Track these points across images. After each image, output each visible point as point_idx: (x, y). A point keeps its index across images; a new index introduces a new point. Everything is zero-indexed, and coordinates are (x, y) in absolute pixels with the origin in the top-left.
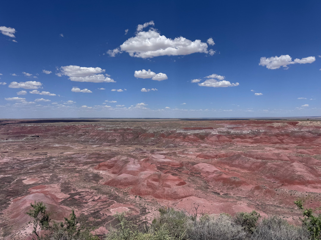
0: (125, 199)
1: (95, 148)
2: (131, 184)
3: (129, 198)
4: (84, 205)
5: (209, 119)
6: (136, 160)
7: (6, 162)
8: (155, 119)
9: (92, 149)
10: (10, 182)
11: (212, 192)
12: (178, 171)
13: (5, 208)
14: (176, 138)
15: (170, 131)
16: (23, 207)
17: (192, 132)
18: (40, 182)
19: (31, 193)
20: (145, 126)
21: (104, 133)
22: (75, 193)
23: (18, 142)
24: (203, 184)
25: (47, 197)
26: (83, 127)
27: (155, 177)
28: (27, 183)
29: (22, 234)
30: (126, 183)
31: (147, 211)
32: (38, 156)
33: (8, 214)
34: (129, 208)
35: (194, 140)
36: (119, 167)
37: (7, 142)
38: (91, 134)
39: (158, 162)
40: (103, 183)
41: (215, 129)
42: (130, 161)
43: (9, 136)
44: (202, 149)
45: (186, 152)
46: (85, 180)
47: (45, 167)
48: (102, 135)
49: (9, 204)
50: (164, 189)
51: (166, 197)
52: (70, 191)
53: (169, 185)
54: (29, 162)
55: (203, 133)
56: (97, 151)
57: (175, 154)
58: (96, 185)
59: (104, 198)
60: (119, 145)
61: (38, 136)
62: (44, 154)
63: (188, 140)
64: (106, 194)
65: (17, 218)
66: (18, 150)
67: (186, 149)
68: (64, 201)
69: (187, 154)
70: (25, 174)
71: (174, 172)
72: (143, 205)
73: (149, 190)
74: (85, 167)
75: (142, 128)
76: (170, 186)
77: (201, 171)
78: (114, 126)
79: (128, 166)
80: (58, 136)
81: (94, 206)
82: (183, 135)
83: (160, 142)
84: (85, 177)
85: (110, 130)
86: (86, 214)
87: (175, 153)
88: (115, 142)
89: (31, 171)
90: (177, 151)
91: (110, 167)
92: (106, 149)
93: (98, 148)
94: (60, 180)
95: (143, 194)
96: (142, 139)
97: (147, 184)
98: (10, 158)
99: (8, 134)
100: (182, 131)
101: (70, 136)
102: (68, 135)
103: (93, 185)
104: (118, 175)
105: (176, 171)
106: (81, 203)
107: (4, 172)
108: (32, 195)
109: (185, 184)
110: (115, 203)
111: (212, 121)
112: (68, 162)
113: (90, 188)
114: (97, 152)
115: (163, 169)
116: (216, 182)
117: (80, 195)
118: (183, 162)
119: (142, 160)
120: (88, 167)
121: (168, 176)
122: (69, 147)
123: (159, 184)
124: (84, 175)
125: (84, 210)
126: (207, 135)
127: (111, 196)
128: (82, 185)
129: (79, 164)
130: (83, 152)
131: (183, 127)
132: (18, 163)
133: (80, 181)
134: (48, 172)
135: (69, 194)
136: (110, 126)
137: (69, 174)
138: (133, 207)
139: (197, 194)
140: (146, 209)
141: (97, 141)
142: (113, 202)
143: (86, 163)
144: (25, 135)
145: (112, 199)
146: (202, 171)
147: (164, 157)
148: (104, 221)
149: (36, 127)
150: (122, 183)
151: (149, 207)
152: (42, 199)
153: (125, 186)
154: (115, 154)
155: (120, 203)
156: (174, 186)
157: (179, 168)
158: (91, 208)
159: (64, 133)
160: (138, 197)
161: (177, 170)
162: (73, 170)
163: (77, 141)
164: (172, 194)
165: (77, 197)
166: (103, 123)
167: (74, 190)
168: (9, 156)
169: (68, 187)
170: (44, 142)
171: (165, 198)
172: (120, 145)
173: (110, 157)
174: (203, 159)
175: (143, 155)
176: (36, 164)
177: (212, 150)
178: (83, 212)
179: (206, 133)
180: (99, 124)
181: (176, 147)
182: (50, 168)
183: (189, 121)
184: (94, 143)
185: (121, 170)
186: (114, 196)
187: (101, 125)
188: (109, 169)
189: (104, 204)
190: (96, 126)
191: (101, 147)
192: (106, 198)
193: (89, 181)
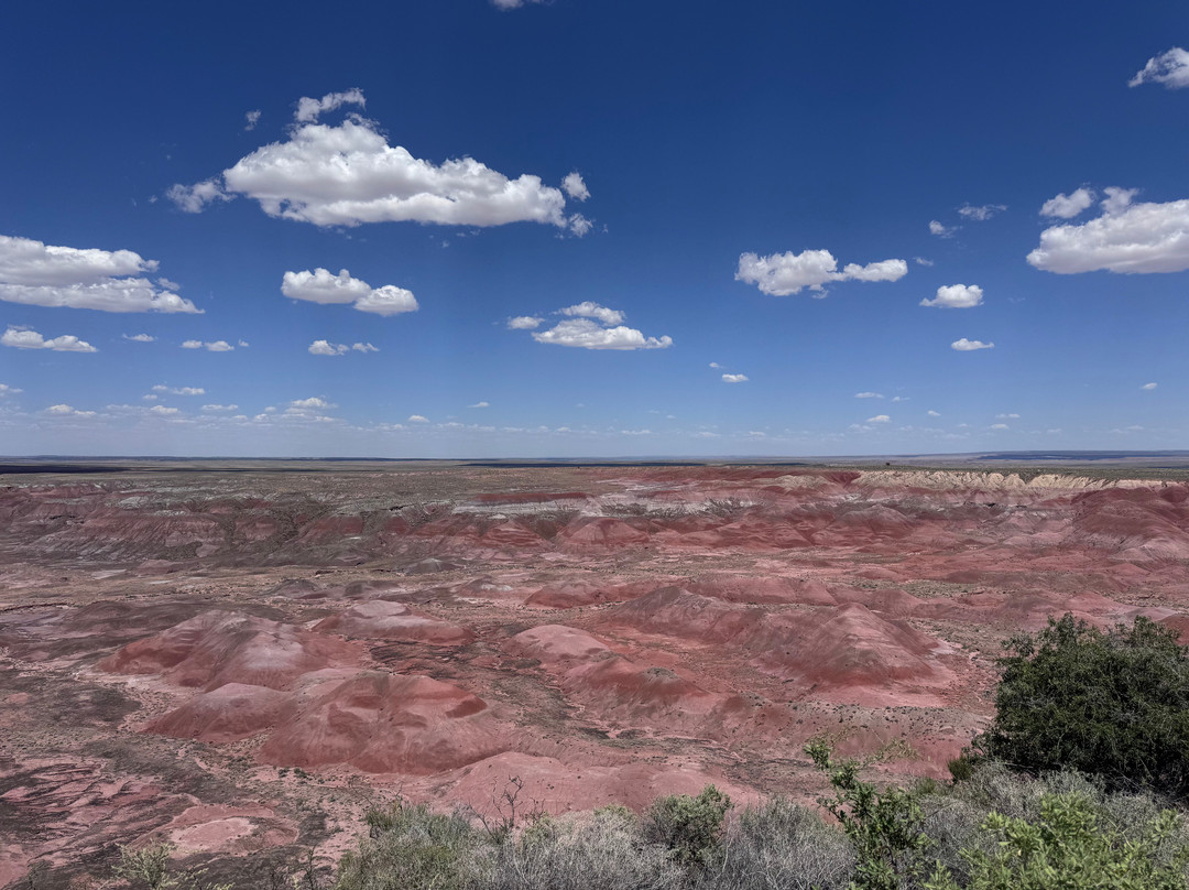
0: (238, 786)
1: (104, 582)
2: (264, 722)
3: (253, 779)
4: (51, 825)
5: (570, 462)
6: (285, 625)
8: (365, 463)
9: (90, 588)
11: (581, 729)
12: (457, 659)
14: (452, 533)
15: (428, 508)
17: (512, 512)
20: (326, 488)
21: (146, 518)
22: (8, 778)
24: (548, 703)
26: (50, 496)
27: (359, 692)
30: (242, 722)
31: (330, 825)
34: (254, 821)
35: (518, 541)
36: (210, 659)
38: (89, 523)
39: (376, 631)
40: (142, 726)
41: (593, 496)
42: (257, 633)
44: (548, 571)
45: (488, 587)
46: (57, 718)
48: (135, 527)
50: (399, 735)
51: (408, 765)
53: (419, 717)
55: (549, 513)
56: (117, 593)
57: (444, 594)
58: (107, 736)
59: (143, 788)
60: (213, 568)
63: (495, 542)
64: (156, 769)
67: (489, 573)
69: (493, 594)
71: (442, 666)
72: (312, 803)
73: (340, 742)
74: (60, 663)
75: (314, 497)
76: (424, 719)
77: (541, 652)
78: (191, 489)
79: (250, 651)
81: (98, 826)
82: (479, 523)
83: (386, 550)
84: (56, 706)
85: (174, 507)
86: (59, 863)
87: (446, 590)
88: (195, 555)
90: (453, 586)
91: (171, 659)
92: (154, 584)
93: (118, 582)
95: (312, 759)
96: (310, 540)
97: (330, 718)
100: (472, 508)
103: (95, 738)
104: (208, 691)
105: (446, 662)
106: (34, 817)
109: (482, 709)
110: (191, 805)
111: (582, 469)
113: (83, 750)
114: (113, 599)
115: (398, 656)
116: (593, 693)
117: (33, 783)
118: (474, 627)
119: (311, 625)
120: (73, 662)
121: (413, 683)
123: (380, 717)
124: (55, 698)
125: (49, 845)
126: (566, 520)
127: (175, 777)
128: (45, 742)
129: (33, 650)
130: (51, 601)
131: (476, 491)
133: (33, 725)
136: (176, 490)
138: (273, 817)
139: (526, 743)
140: (326, 820)
141: (116, 553)
142: (185, 800)
143: (63, 649)
145: (179, 792)
146: (547, 654)
147: (403, 610)
150: (225, 722)
151: (338, 807)
153: (236, 733)
154: (192, 606)
155: (215, 805)
156: (438, 720)
157: (462, 649)
158: (81, 837)
160: (291, 775)
161: (451, 656)
163: (22, 556)
164: (431, 749)
165: (17, 793)
166: (143, 477)
167: (5, 763)
171: (403, 769)
172: (218, 566)
173: (172, 620)
174: (550, 608)
175: (314, 607)
177: (583, 576)
178: (47, 858)
179: (560, 513)
180: (122, 481)
181: (450, 567)
183: (500, 470)
184: (100, 562)
185: (221, 670)
186: (187, 777)
187: (134, 487)
188: (166, 666)
189: (144, 814)
190: (109, 491)
191: (132, 579)
192: (152, 786)
193: (78, 723)
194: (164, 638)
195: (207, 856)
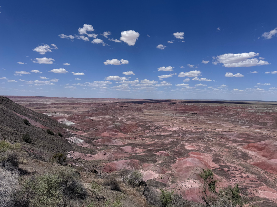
1: (244, 129)
4: (232, 178)
7: (174, 130)
9: (241, 129)
10: (176, 145)
13: (173, 163)
16: (185, 166)
18: (197, 150)
19: (190, 156)
21: (254, 115)
22: (224, 166)
23: (182, 117)
25: (202, 163)
26: (233, 109)
28: (188, 149)
29: (183, 185)
32: (195, 129)
33: (175, 168)
36: (270, 151)
37: (176, 116)
38: (241, 115)
40: (252, 163)
43: (177, 112)
46: (234, 156)
47: (200, 139)
48: (252, 117)
49: (176, 161)
52: (220, 163)
54: (190, 133)
56: (247, 131)
58: (244, 163)
60: (271, 129)
61: (196, 114)
62: (200, 128)
64: (255, 174)
65: (180, 173)
66: (182, 123)
68: (215, 169)
70: (187, 141)
74: (235, 145)
78: (266, 109)
80: (212, 115)
81: (242, 182)
84: (234, 153)
85: (261, 113)
86: (233, 187)
88: (267, 125)
89: (191, 140)
91: (260, 149)
92: (256, 131)
93: (247, 129)
94: (212, 151)
98: (177, 127)
99: (176, 110)
101: (222, 115)
102: (220, 114)
103: (242, 163)
104: (269, 159)
106: (229, 175)
107: (173, 137)
108: (191, 158)
110: (264, 186)
112: (219, 137)
113: (239, 165)
114: (246, 133)
117: (229, 168)
120: (237, 145)
122: (221, 125)
124: (233, 152)
125: (232, 182)
127: (260, 177)
128: (231, 160)
129: (229, 141)
130: (233, 131)
132: (182, 132)
133: (229, 156)
134: (203, 143)
135: (219, 165)
136: (262, 109)
137: (220, 148)
141: (247, 122)
142: (262, 184)
143: (235, 142)
144: (187, 112)
145: (260, 181)
148: (252, 200)
149: (195, 106)
150: (273, 168)
152: (198, 163)
154: (265, 138)
155: (270, 188)
158: (238, 183)
159: (217, 112)
162: (223, 145)
163: (228, 121)
165: (226, 169)
166: (254, 105)
167: (224, 162)
168: (176, 126)
169: (218, 158)
170: (201, 118)
172: (273, 129)
173: (260, 140)
176: (194, 135)
178: (231, 185)
180: (249, 106)
182: (204, 140)
184: (244, 124)
185: (273, 155)
186: (263, 179)
187: (252, 107)
188: (258, 151)
189: (252, 184)
190: (246, 108)
191: (251, 129)
192: (254, 178)
193: (238, 158)
194: (258, 144)
195: (267, 199)
